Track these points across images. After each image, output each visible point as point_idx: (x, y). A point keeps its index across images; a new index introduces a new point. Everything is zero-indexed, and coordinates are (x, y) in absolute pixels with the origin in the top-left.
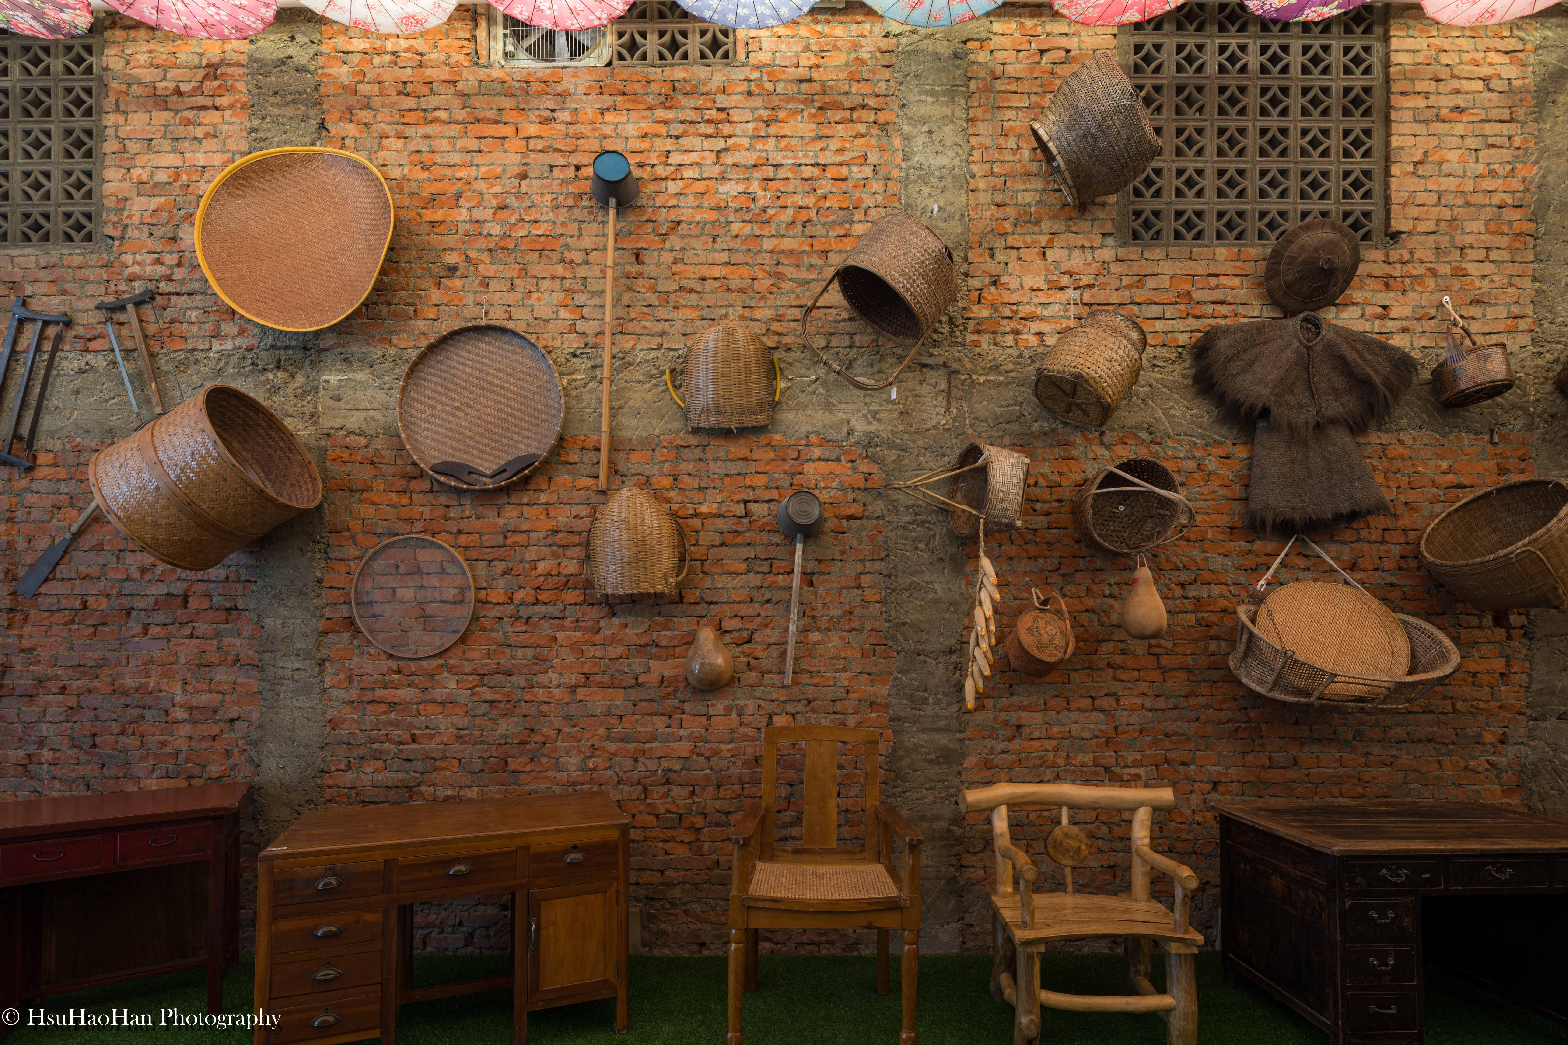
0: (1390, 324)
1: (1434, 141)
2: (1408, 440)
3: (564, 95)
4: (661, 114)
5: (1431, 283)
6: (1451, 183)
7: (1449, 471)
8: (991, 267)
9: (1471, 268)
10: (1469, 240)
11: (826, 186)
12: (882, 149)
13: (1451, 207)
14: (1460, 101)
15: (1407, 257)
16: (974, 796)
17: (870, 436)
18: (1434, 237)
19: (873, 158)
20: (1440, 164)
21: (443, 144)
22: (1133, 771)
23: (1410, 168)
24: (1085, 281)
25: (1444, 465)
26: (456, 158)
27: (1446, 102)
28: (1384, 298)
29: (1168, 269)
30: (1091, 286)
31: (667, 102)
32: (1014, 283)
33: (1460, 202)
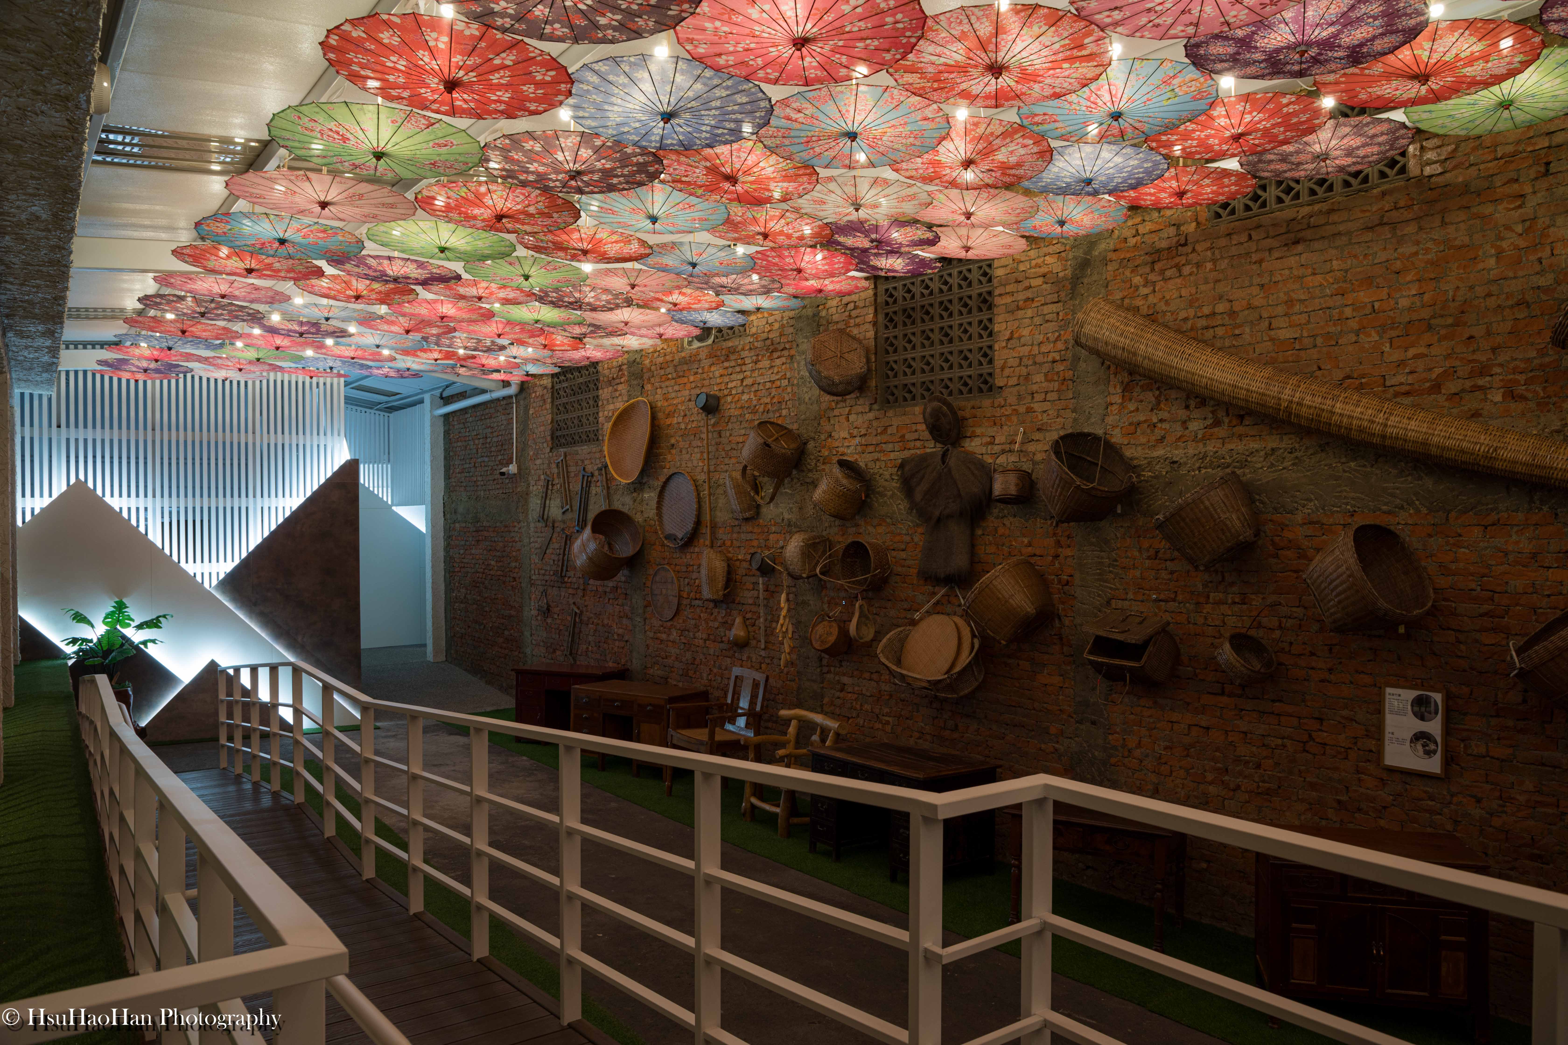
0: (996, 447)
1: (1016, 323)
2: (1007, 522)
3: (700, 360)
4: (726, 364)
5: (1014, 419)
6: (1025, 351)
7: (1030, 545)
8: (828, 428)
9: (1036, 406)
10: (1035, 388)
11: (774, 392)
12: (791, 369)
13: (1027, 366)
14: (1029, 294)
15: (1003, 403)
16: (784, 713)
17: (789, 521)
18: (1017, 388)
19: (788, 375)
20: (1019, 338)
21: (670, 389)
22: (887, 718)
23: (1004, 344)
24: (863, 432)
25: (1026, 540)
26: (673, 395)
27: (1021, 296)
28: (991, 431)
29: (896, 422)
30: (865, 435)
31: (727, 359)
32: (836, 437)
33: (1030, 362)
